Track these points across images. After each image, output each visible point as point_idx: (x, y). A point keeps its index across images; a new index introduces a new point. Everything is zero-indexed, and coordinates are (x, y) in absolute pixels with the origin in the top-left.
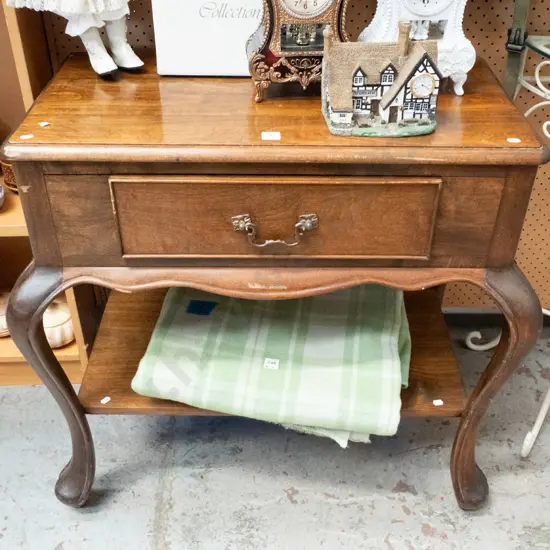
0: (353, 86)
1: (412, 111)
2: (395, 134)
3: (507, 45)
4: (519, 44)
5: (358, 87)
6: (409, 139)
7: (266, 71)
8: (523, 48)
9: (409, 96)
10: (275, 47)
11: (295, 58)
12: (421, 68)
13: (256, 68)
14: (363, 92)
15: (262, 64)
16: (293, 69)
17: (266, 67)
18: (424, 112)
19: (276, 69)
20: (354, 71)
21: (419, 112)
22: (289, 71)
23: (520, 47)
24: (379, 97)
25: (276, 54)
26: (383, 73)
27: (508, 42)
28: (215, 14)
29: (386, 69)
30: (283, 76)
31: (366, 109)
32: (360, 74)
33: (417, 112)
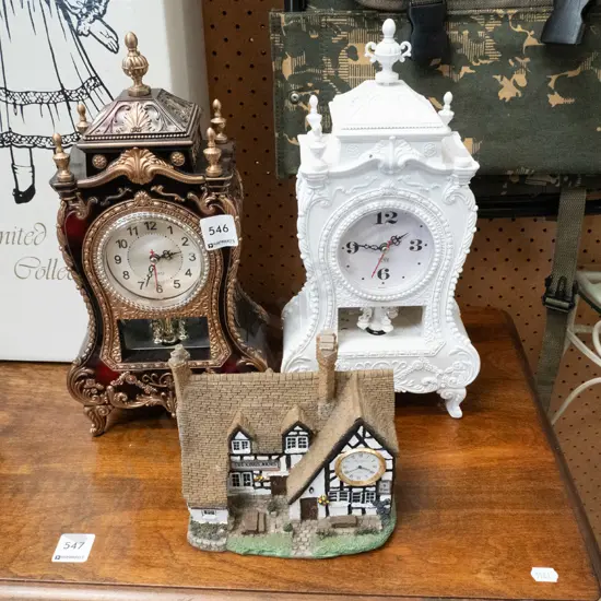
0: (231, 455)
1: (346, 503)
2: (308, 554)
3: (544, 299)
4: (564, 300)
5: (242, 456)
6: (336, 563)
7: (100, 392)
8: (571, 307)
9: (335, 483)
10: (112, 357)
11: (149, 372)
12: (354, 440)
13: (81, 388)
14: (251, 463)
15: (89, 383)
16: (147, 388)
17: (99, 386)
18: (370, 505)
19: (118, 389)
20: (229, 432)
21: (359, 504)
22: (141, 392)
23: (566, 304)
24: (283, 472)
25: (113, 368)
26: (285, 435)
27: (548, 294)
28: (40, 274)
29: (292, 429)
30: (132, 398)
31: (262, 487)
32: (240, 436)
33: (354, 505)
